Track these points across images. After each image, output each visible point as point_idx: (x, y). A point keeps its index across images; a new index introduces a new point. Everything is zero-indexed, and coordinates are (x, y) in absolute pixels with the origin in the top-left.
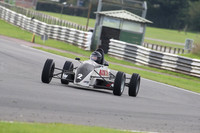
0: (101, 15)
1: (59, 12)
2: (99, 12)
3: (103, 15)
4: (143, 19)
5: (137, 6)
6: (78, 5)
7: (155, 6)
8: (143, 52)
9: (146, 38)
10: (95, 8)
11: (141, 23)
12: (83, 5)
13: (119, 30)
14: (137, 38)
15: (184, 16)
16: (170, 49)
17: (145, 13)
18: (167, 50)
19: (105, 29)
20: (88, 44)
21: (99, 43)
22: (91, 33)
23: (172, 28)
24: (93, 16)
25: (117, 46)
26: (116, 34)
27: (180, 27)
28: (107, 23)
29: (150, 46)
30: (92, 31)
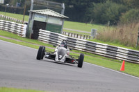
0: (33, 13)
1: (4, 11)
2: (31, 10)
3: (35, 13)
4: (62, 16)
5: (57, 6)
6: (17, 6)
7: (70, 6)
9: (64, 29)
10: (28, 8)
11: (61, 18)
12: (20, 5)
13: (45, 23)
14: (58, 29)
15: (90, 13)
16: (81, 36)
17: (63, 11)
18: (79, 37)
19: (36, 23)
20: (24, 32)
21: (32, 32)
23: (82, 22)
24: (28, 14)
25: (44, 34)
26: (43, 25)
27: (87, 21)
28: (37, 18)
29: (67, 34)
30: (27, 24)
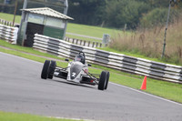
0: (26, 12)
2: (24, 9)
3: (29, 12)
4: (64, 16)
5: (58, 3)
6: (5, 3)
7: (75, 4)
8: (65, 46)
9: (67, 33)
10: (21, 5)
11: (63, 19)
12: (10, 2)
13: (43, 26)
14: (59, 33)
15: (102, 13)
16: (89, 43)
17: (66, 10)
18: (87, 44)
19: (30, 24)
20: (15, 38)
21: (25, 37)
22: (17, 28)
23: (91, 25)
24: (19, 13)
25: (41, 40)
26: (40, 29)
27: (98, 24)
28: (32, 19)
29: (71, 40)
30: (18, 26)
